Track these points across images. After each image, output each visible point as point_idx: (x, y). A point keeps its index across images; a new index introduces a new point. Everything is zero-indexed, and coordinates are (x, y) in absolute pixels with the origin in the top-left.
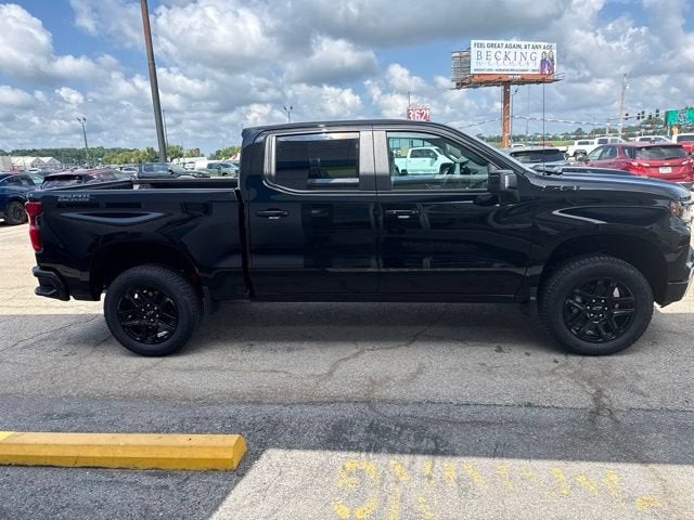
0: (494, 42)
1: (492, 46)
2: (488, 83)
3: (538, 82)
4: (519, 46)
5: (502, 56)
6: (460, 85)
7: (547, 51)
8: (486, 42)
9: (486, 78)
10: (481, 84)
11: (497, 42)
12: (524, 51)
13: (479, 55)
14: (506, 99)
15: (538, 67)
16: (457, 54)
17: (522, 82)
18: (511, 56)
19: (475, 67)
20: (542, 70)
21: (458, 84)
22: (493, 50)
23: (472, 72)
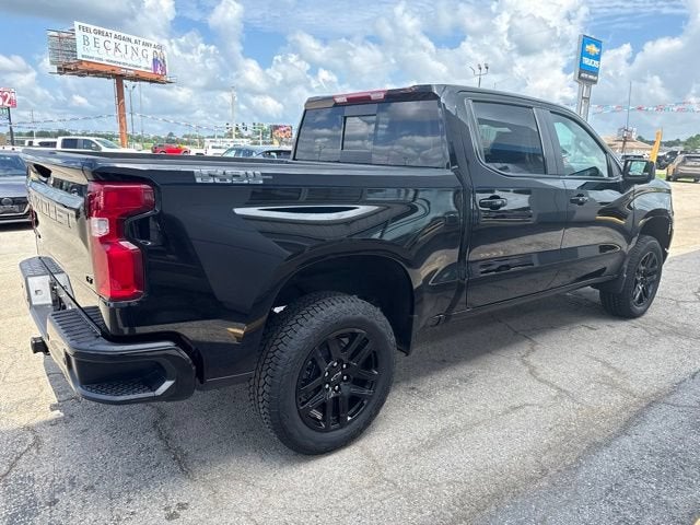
0: (102, 29)
1: (99, 33)
2: (97, 73)
3: (152, 81)
4: (129, 40)
5: (112, 46)
6: (63, 70)
7: (158, 51)
8: (92, 27)
9: (96, 68)
10: (89, 72)
11: (106, 30)
12: (135, 46)
13: (86, 40)
14: (120, 95)
15: (150, 65)
16: (56, 34)
17: (136, 78)
18: (122, 47)
19: (81, 53)
20: (155, 69)
21: (59, 69)
22: (102, 39)
23: (80, 57)
